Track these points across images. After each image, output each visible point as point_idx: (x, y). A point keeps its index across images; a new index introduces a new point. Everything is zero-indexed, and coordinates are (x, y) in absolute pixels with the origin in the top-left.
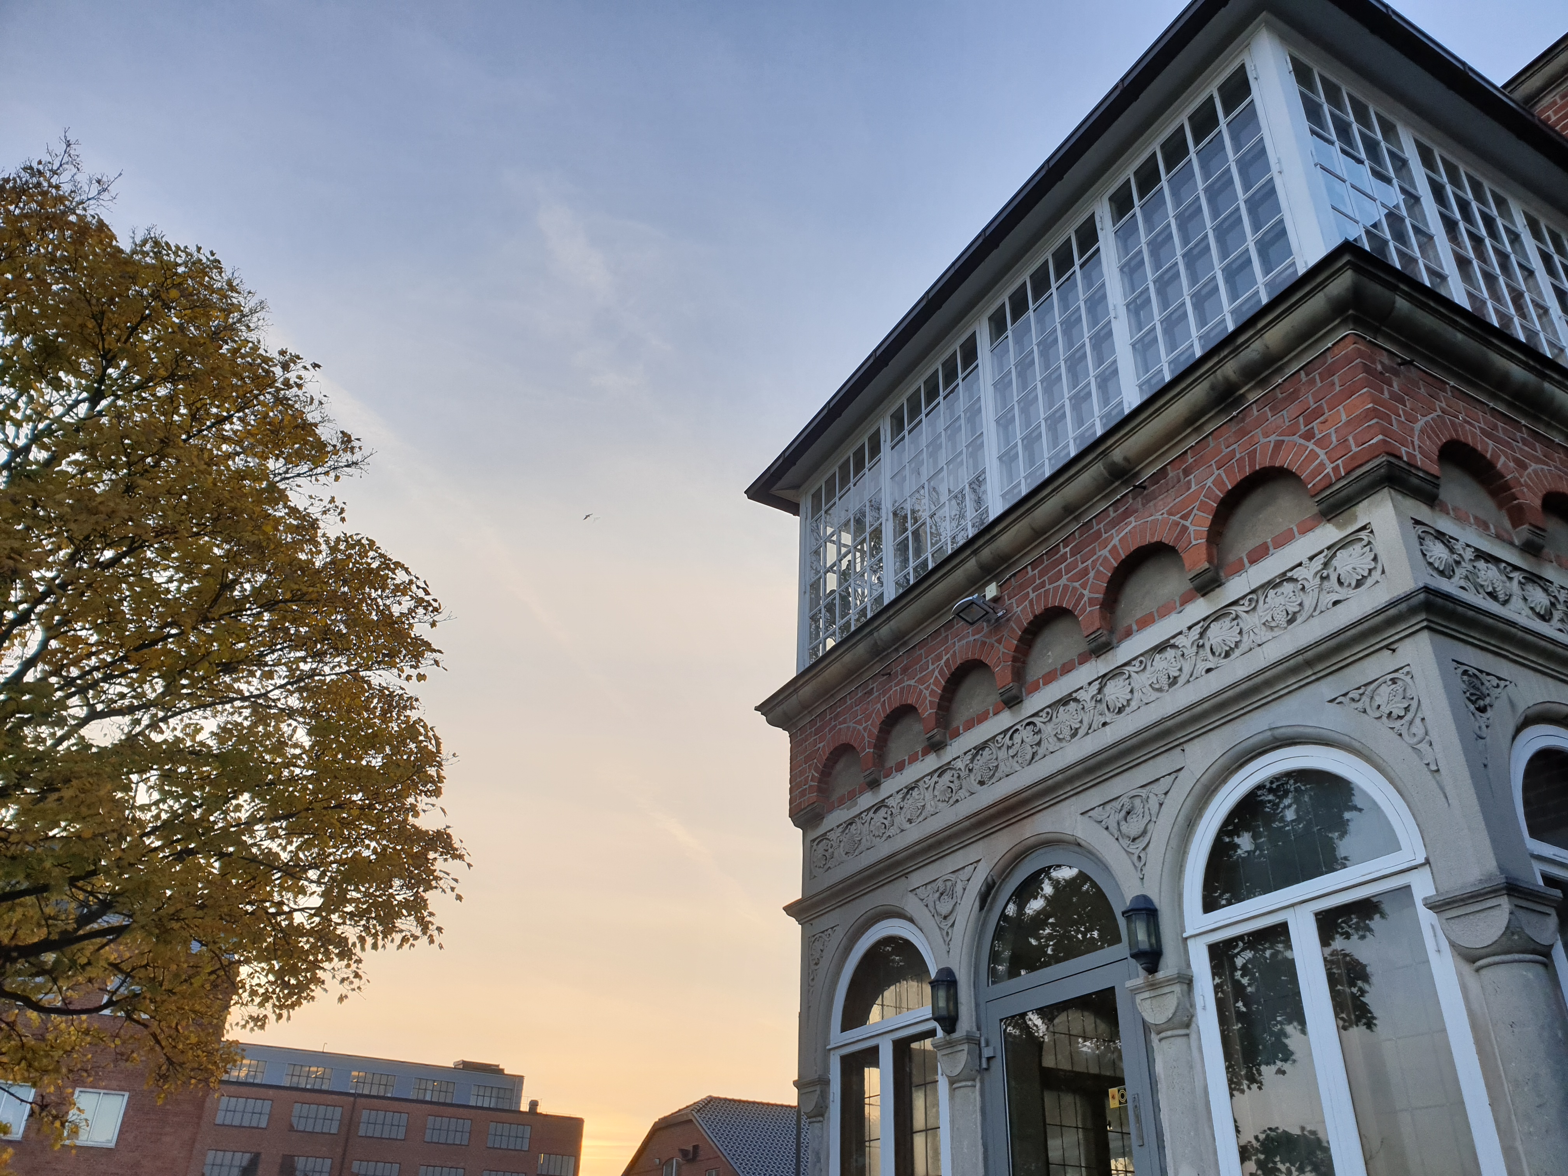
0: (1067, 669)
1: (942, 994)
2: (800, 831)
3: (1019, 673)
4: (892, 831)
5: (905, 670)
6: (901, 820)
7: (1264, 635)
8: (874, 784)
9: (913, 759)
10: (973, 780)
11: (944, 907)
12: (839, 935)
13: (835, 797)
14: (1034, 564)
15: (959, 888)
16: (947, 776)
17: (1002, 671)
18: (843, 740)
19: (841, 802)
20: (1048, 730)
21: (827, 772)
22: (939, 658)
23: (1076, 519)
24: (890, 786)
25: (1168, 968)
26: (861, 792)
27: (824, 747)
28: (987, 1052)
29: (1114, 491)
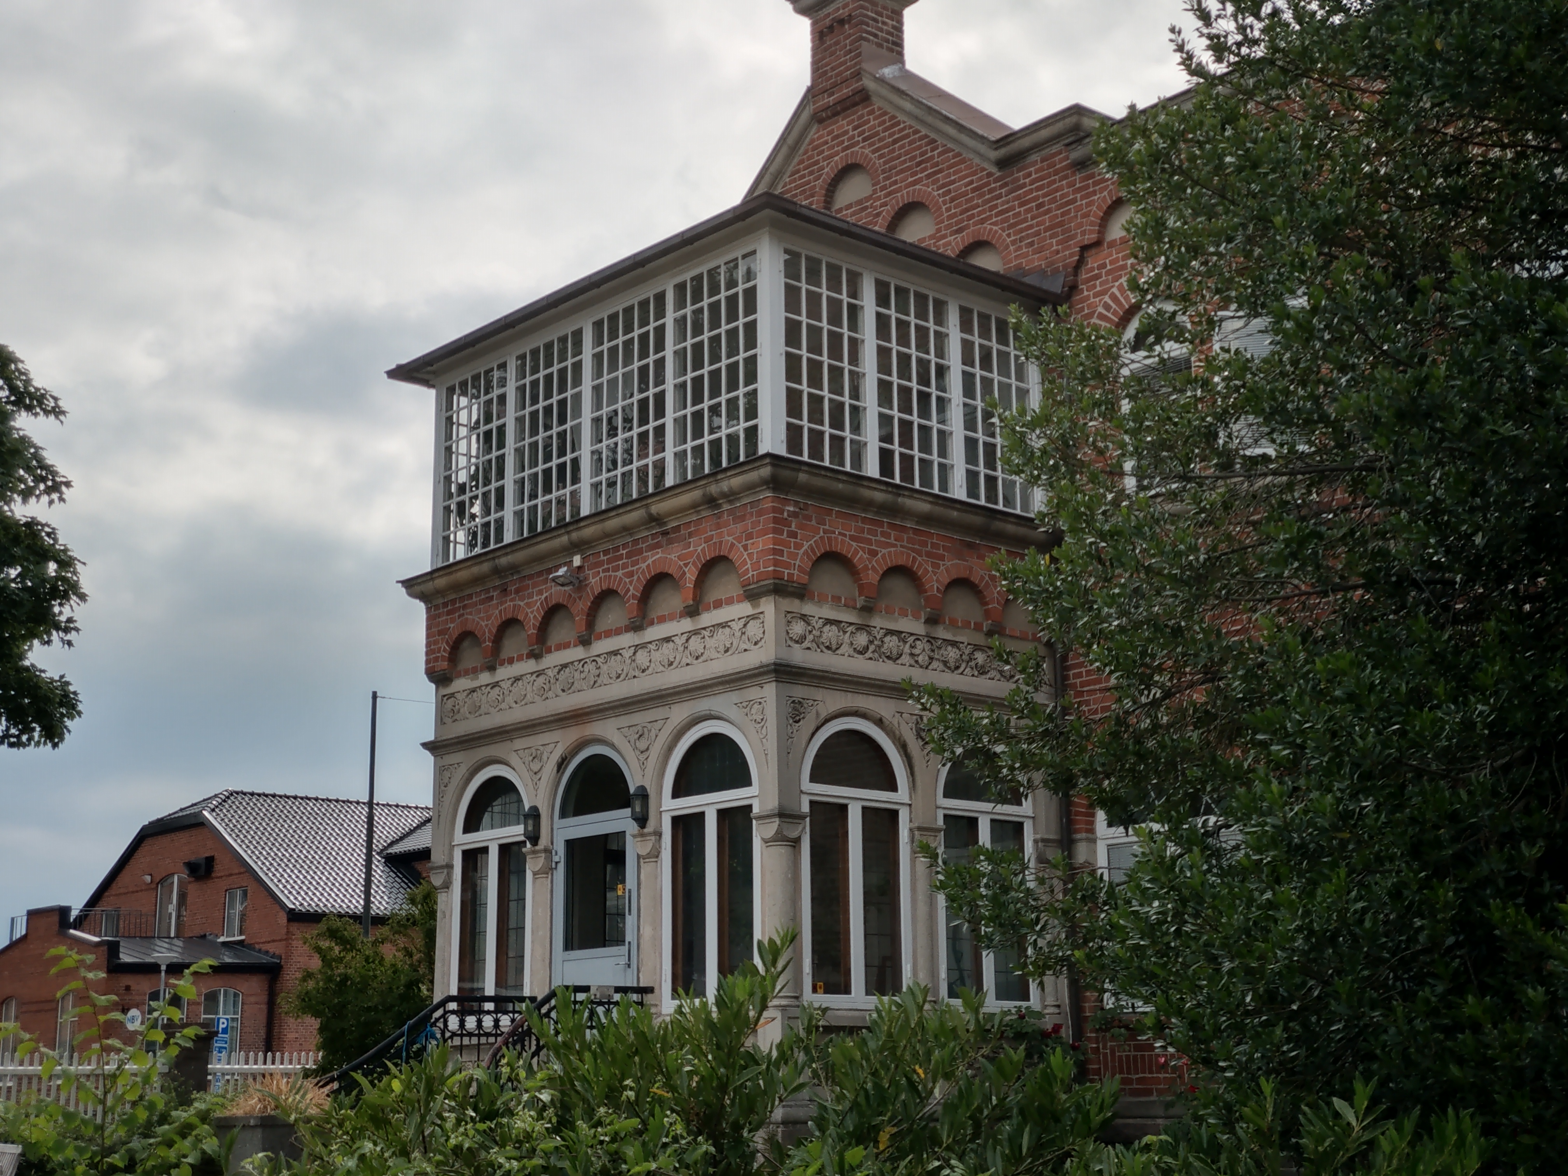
0: (618, 632)
1: (530, 822)
2: (433, 686)
3: (590, 623)
4: (503, 706)
5: (517, 591)
6: (510, 700)
7: (714, 655)
8: (492, 668)
9: (520, 658)
10: (558, 687)
11: (535, 766)
12: (463, 770)
13: (461, 667)
14: (606, 552)
15: (545, 757)
16: (541, 679)
17: (580, 618)
18: (469, 627)
19: (466, 673)
20: (604, 668)
21: (456, 648)
22: (540, 593)
23: (631, 535)
24: (504, 673)
25: (650, 827)
26: (482, 671)
27: (454, 628)
28: (556, 859)
29: (653, 528)
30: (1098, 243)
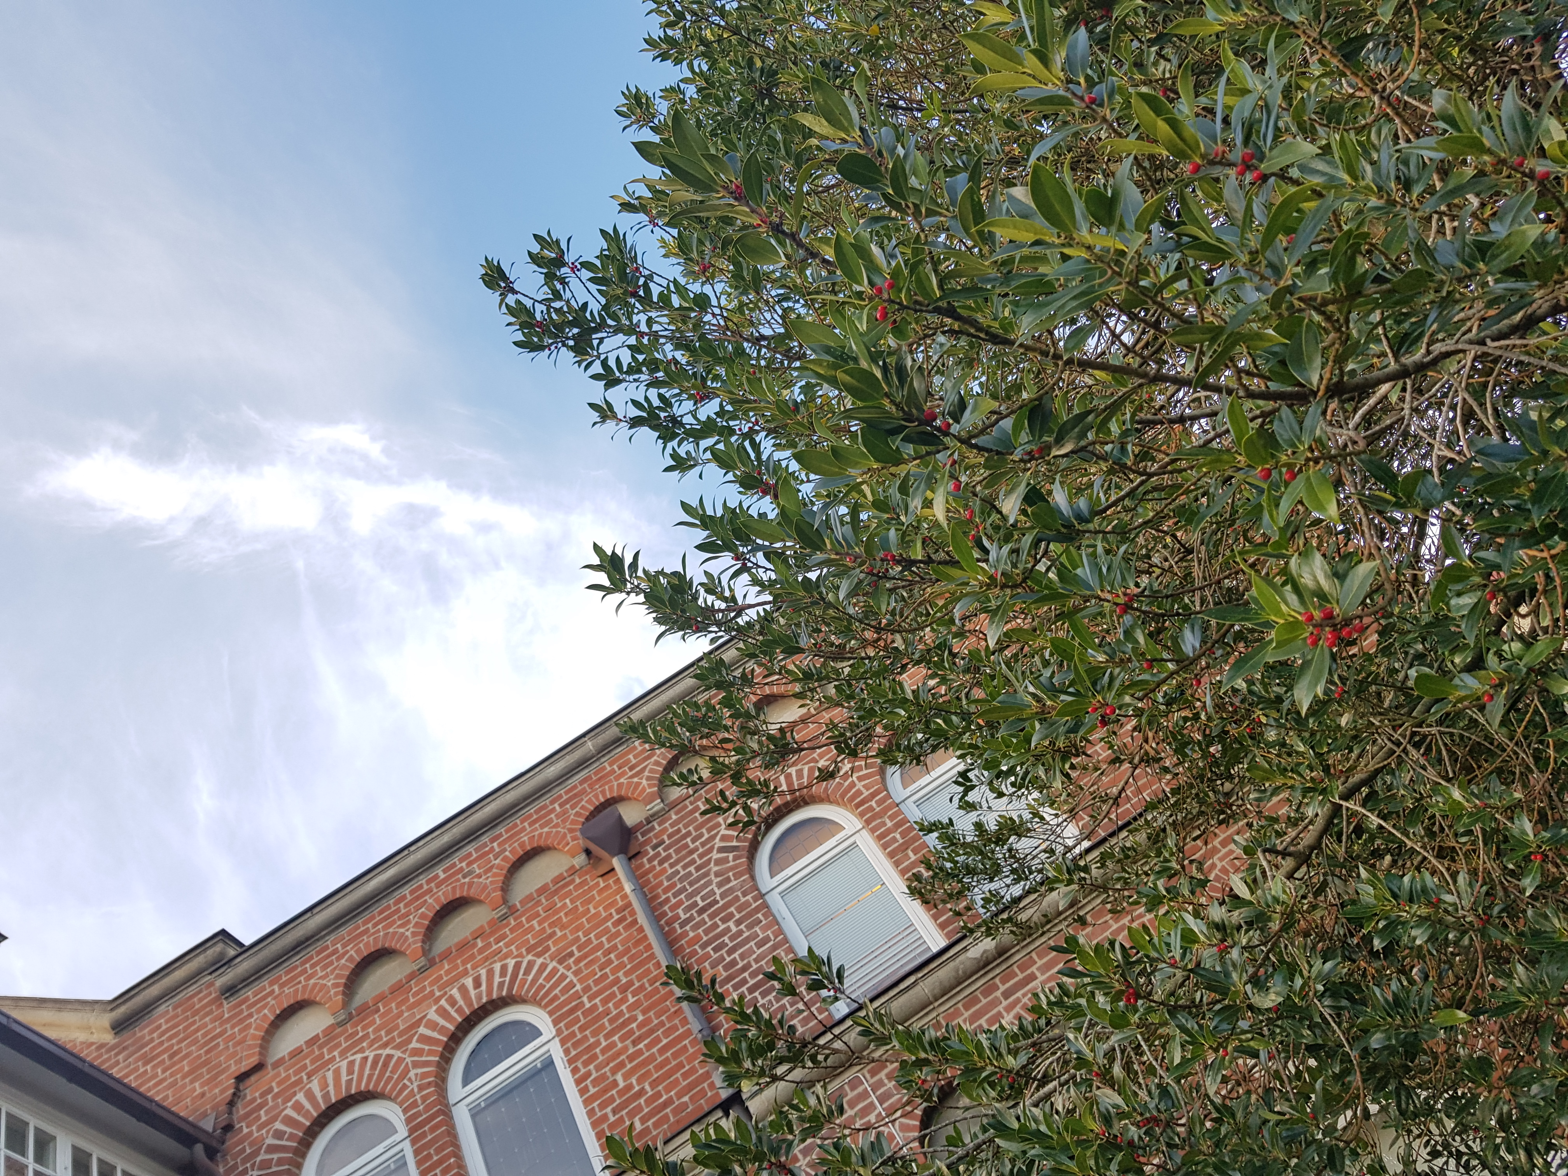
30: (259, 1067)
